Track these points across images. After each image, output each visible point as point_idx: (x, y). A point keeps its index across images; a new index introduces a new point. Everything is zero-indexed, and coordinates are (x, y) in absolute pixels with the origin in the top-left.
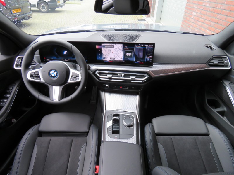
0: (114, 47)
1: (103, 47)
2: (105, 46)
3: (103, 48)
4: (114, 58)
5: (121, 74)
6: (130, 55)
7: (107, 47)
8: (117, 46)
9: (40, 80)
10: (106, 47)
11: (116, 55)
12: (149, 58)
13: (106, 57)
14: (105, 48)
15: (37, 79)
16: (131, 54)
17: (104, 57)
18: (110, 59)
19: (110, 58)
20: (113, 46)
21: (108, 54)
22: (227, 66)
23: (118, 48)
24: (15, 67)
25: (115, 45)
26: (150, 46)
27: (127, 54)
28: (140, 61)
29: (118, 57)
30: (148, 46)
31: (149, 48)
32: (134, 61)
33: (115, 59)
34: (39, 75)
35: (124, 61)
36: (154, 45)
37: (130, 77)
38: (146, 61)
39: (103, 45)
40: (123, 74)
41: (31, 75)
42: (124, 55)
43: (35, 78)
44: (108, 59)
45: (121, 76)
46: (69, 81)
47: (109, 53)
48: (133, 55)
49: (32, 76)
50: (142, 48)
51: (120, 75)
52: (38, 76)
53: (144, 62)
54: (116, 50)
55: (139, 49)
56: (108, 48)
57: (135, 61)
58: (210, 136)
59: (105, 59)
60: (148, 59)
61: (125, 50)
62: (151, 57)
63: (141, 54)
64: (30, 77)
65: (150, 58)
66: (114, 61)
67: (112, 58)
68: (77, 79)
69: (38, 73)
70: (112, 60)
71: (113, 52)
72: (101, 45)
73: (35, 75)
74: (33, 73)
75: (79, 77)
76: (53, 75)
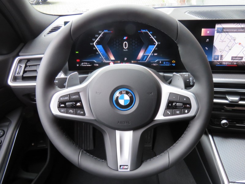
2: (223, 28)
3: (216, 35)
4: (242, 58)
7: (227, 32)
9: (84, 114)
10: (224, 32)
13: (221, 56)
14: (223, 34)
15: (76, 114)
17: (218, 56)
18: (230, 60)
19: (232, 57)
21: (227, 49)
24: (10, 83)
34: (80, 101)
39: (218, 26)
41: (60, 103)
43: (71, 111)
44: (227, 59)
46: (160, 117)
49: (62, 104)
52: (78, 104)
56: (230, 34)
59: (219, 60)
64: (59, 107)
66: (240, 64)
67: (236, 57)
68: (186, 111)
69: (77, 96)
70: (237, 62)
71: (240, 44)
72: (214, 27)
73: (71, 103)
74: (67, 98)
75: (190, 104)
76: (122, 102)
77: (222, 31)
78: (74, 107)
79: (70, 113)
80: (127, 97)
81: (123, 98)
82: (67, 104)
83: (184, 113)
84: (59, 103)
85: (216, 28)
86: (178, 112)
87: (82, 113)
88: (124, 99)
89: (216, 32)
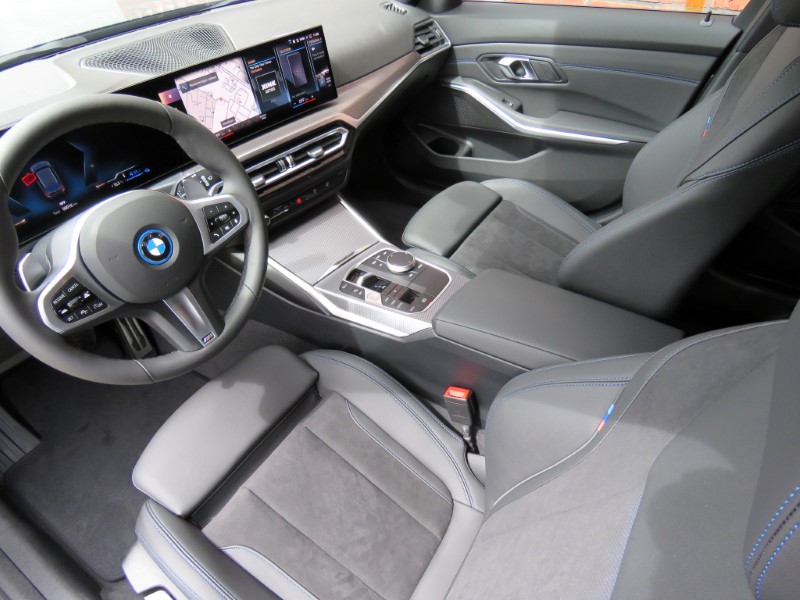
0: (217, 79)
1: (184, 91)
2: (188, 83)
3: (184, 97)
4: (233, 118)
5: (284, 159)
6: (274, 89)
7: (196, 87)
8: (228, 72)
9: (105, 305)
10: (193, 88)
11: (236, 106)
12: (322, 77)
14: (192, 92)
15: (94, 312)
16: (273, 83)
18: (221, 128)
19: (222, 123)
20: (214, 78)
21: (209, 113)
22: (443, 41)
23: (232, 75)
25: (220, 70)
26: (314, 38)
27: (264, 87)
28: (305, 96)
29: (241, 110)
30: (309, 39)
31: (313, 43)
32: (289, 104)
33: (237, 122)
34: (85, 289)
35: (264, 117)
36: (319, 29)
37: (308, 157)
38: (318, 89)
39: (179, 82)
40: (288, 155)
42: (259, 94)
43: (83, 312)
44: (216, 128)
45: (287, 165)
47: (209, 106)
48: (281, 83)
49: (62, 310)
50: (296, 52)
51: (281, 162)
52: (87, 295)
53: (315, 94)
54: (228, 88)
55: (289, 58)
56: (201, 88)
57: (293, 102)
58: (504, 198)
60: (322, 82)
61: (253, 76)
62: (326, 71)
63: (300, 73)
65: (326, 76)
66: (236, 128)
67: (226, 121)
68: (236, 221)
69: (76, 285)
70: (230, 128)
71: (221, 99)
72: (174, 86)
73: (75, 300)
74: (63, 296)
75: (235, 210)
76: (155, 252)
77: (188, 87)
78: (83, 304)
79: (84, 316)
80: (158, 242)
81: (154, 246)
82: (70, 305)
83: (235, 224)
84: (57, 311)
85: (178, 87)
86: (227, 228)
87: (101, 305)
88: (156, 247)
89: (180, 92)
